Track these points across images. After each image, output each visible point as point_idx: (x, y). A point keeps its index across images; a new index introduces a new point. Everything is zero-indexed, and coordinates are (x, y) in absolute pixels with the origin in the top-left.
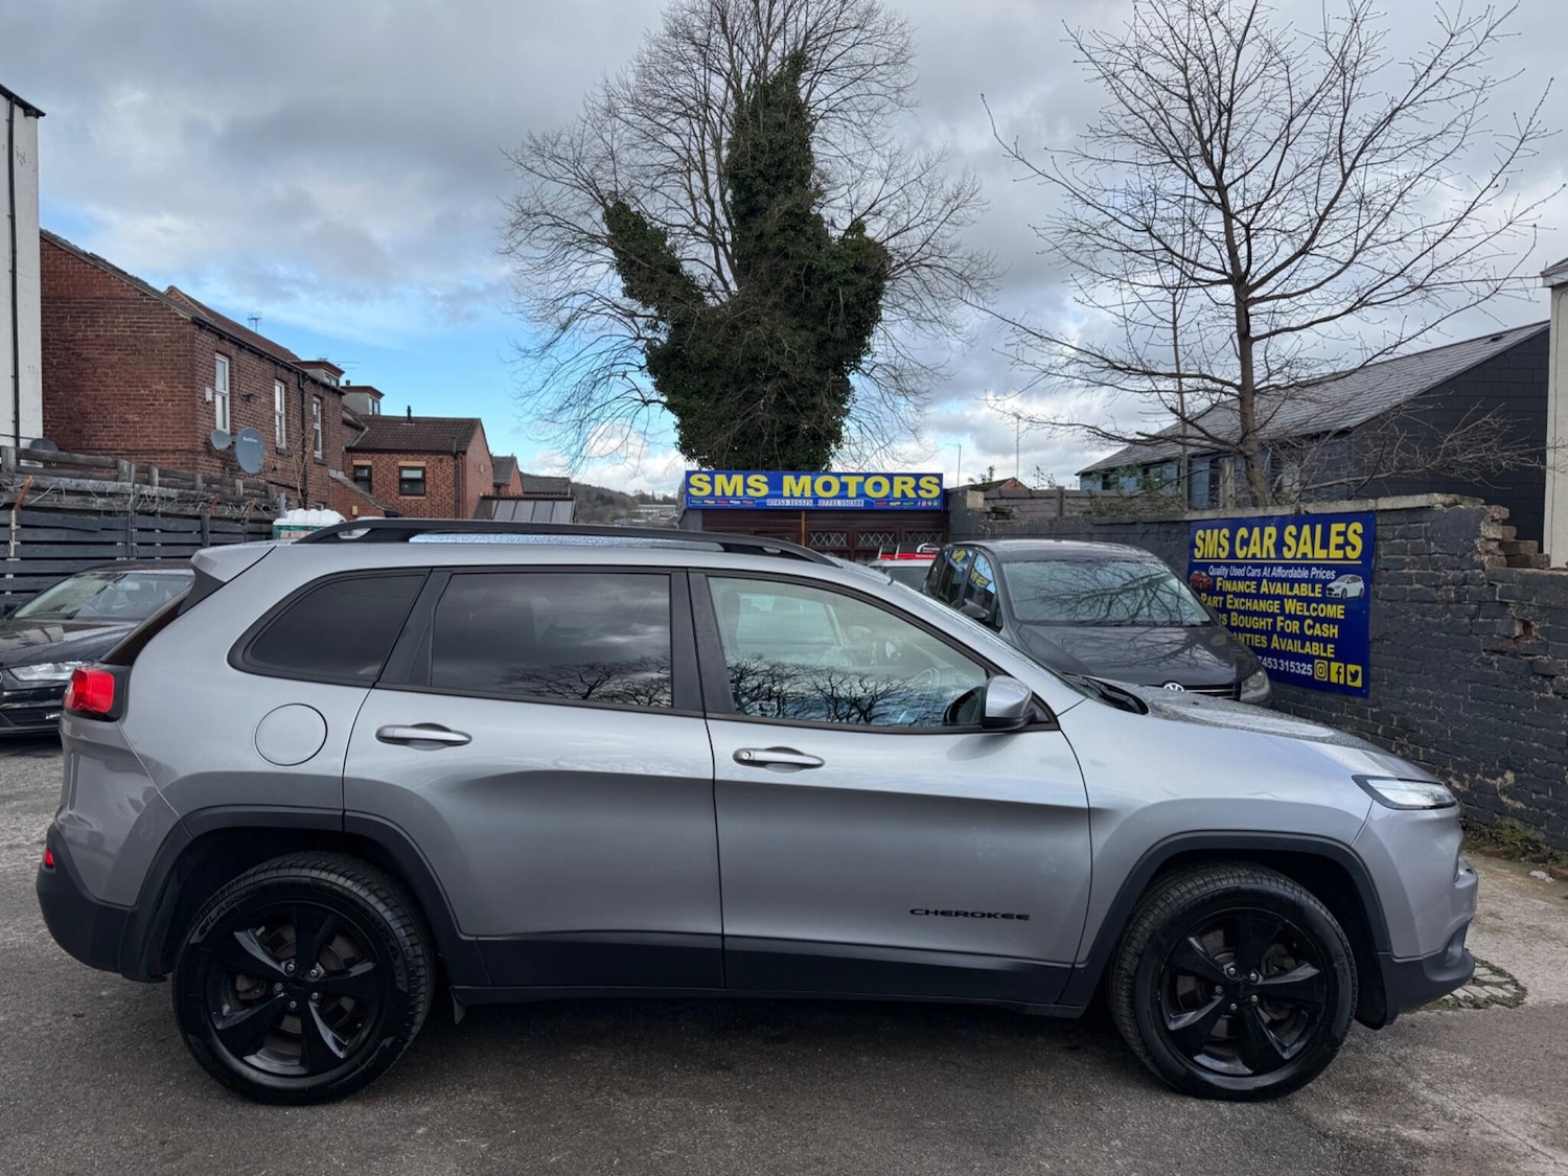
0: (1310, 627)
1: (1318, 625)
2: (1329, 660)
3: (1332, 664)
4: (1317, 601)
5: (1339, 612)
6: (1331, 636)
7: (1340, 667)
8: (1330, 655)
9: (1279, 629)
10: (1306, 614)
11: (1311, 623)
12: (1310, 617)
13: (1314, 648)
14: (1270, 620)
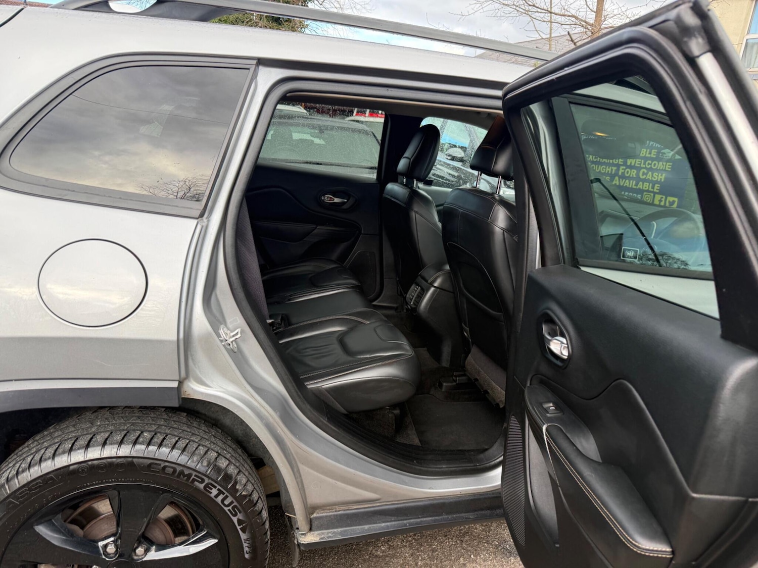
0: (644, 173)
1: (650, 173)
2: (655, 193)
3: (656, 195)
4: (652, 159)
5: (667, 166)
6: (659, 180)
7: (662, 198)
8: (655, 190)
9: (620, 173)
10: (642, 166)
11: (646, 171)
12: (645, 168)
13: (645, 186)
14: (614, 168)
